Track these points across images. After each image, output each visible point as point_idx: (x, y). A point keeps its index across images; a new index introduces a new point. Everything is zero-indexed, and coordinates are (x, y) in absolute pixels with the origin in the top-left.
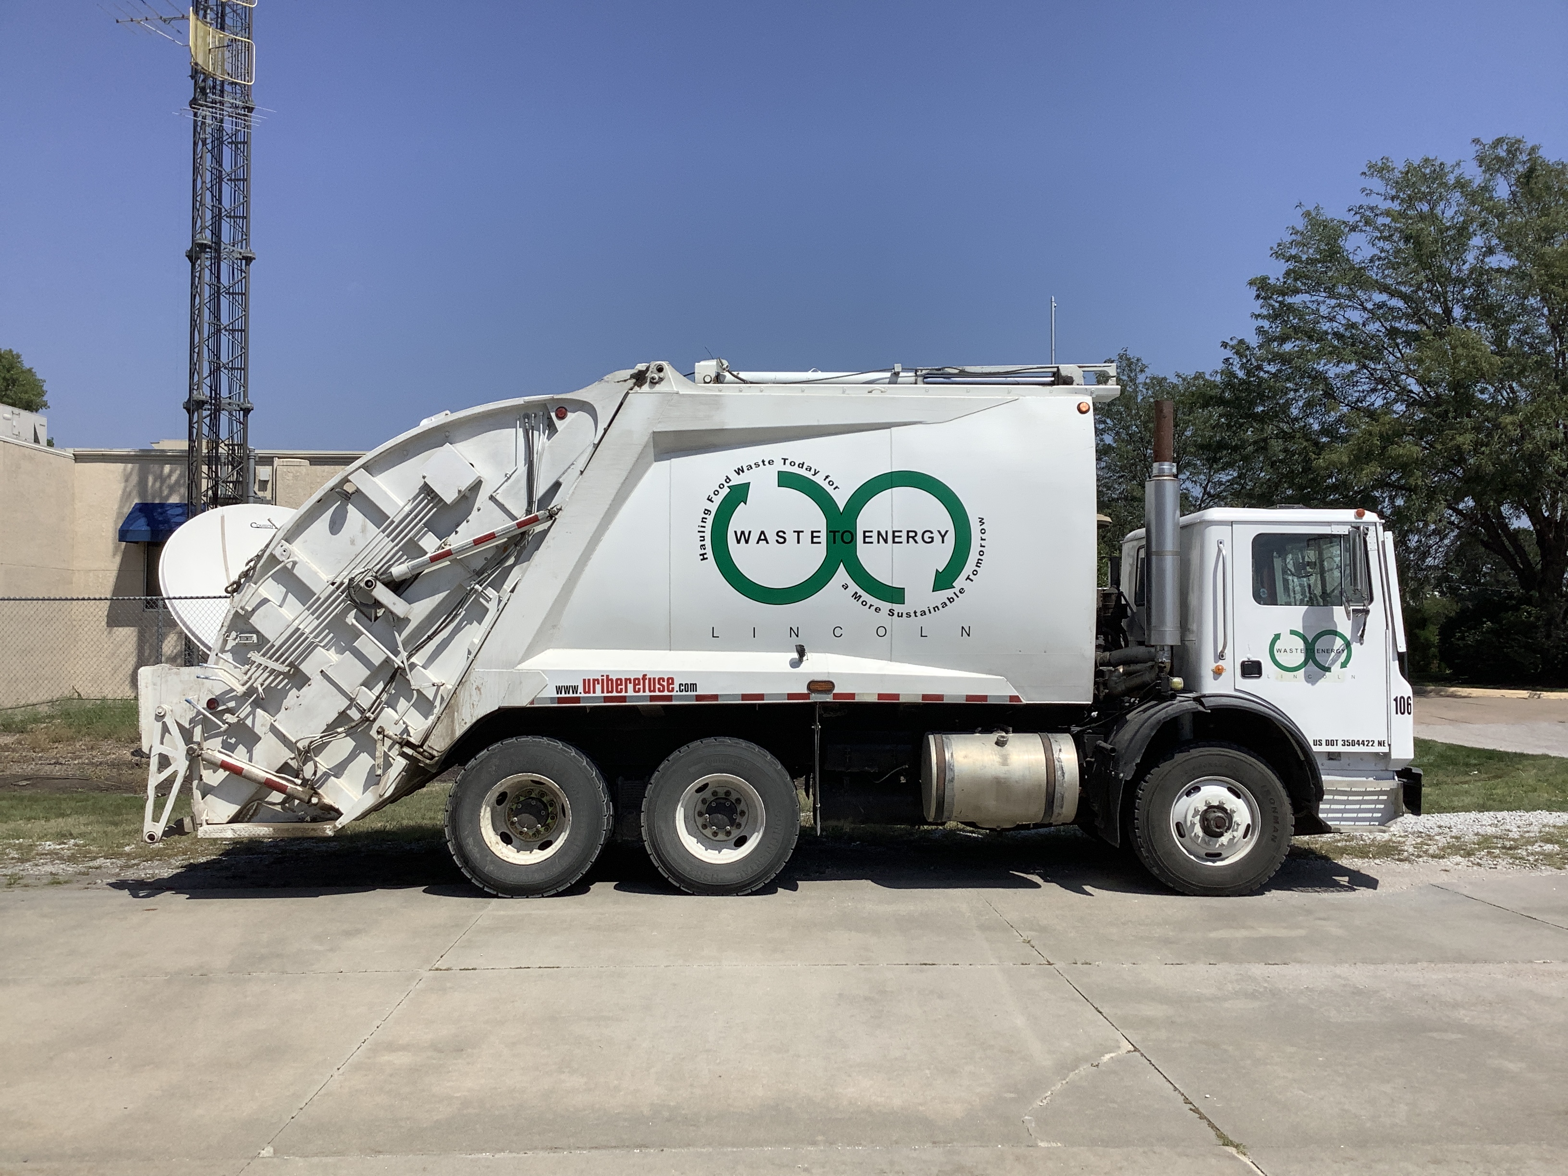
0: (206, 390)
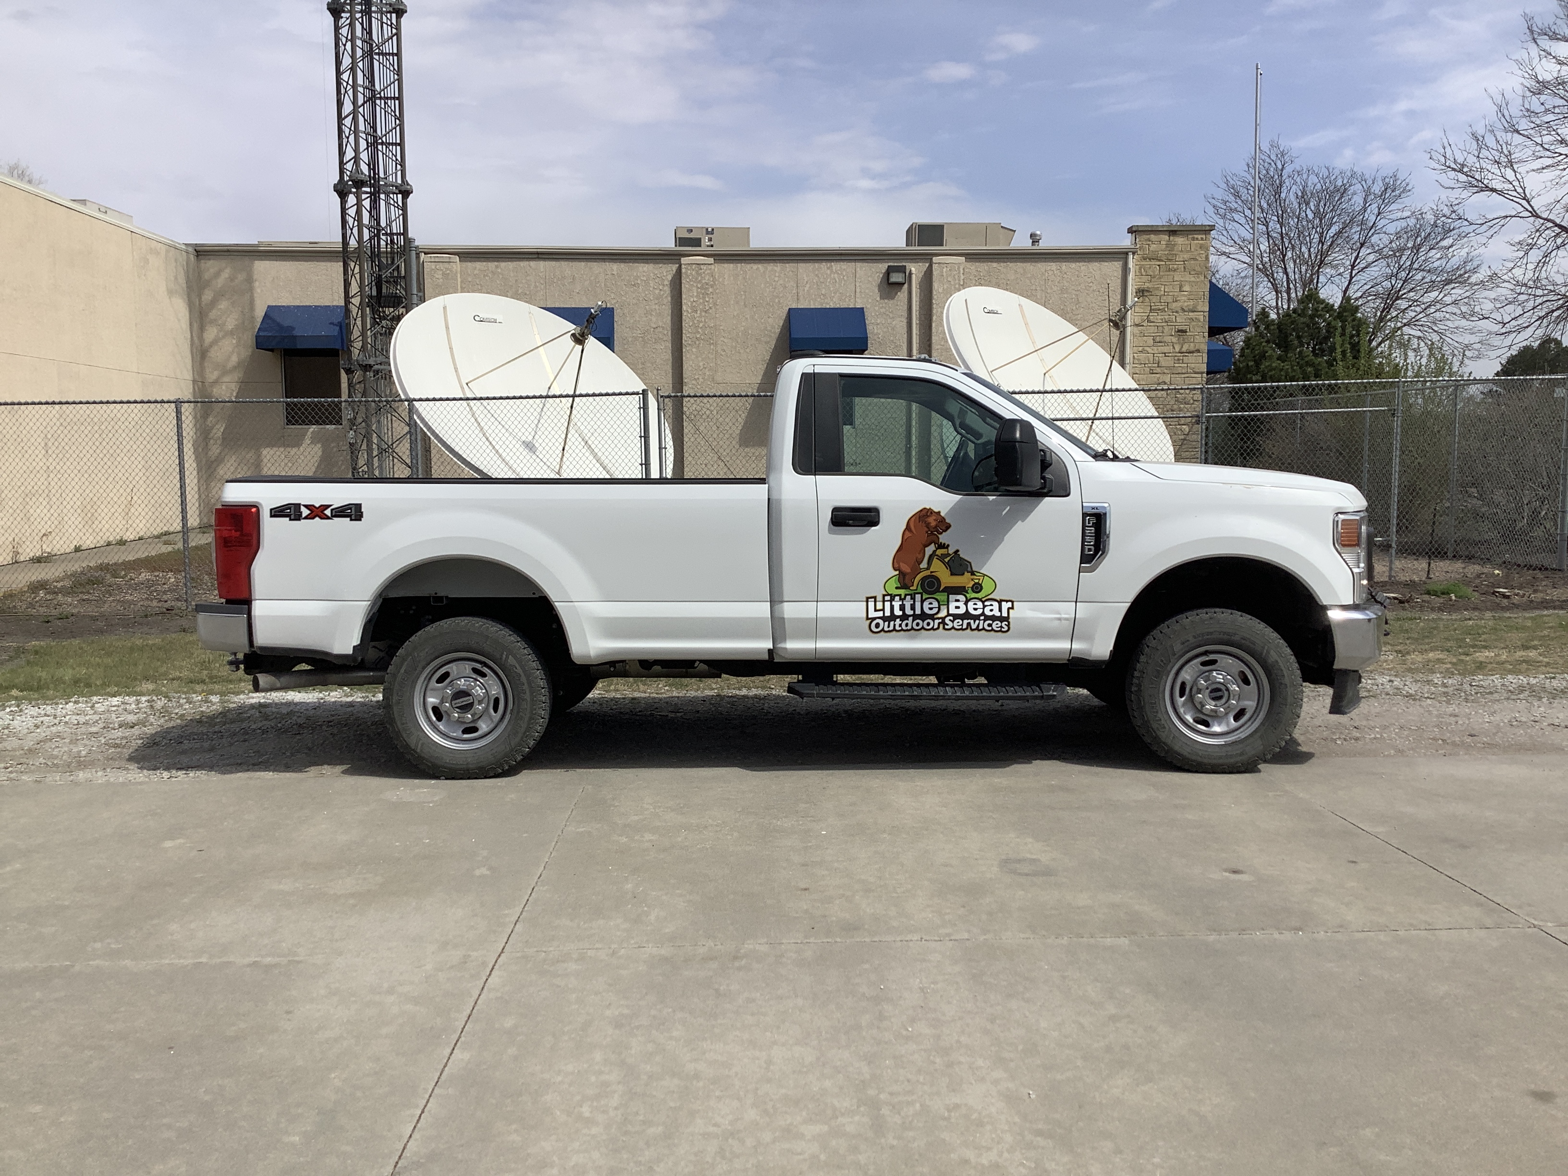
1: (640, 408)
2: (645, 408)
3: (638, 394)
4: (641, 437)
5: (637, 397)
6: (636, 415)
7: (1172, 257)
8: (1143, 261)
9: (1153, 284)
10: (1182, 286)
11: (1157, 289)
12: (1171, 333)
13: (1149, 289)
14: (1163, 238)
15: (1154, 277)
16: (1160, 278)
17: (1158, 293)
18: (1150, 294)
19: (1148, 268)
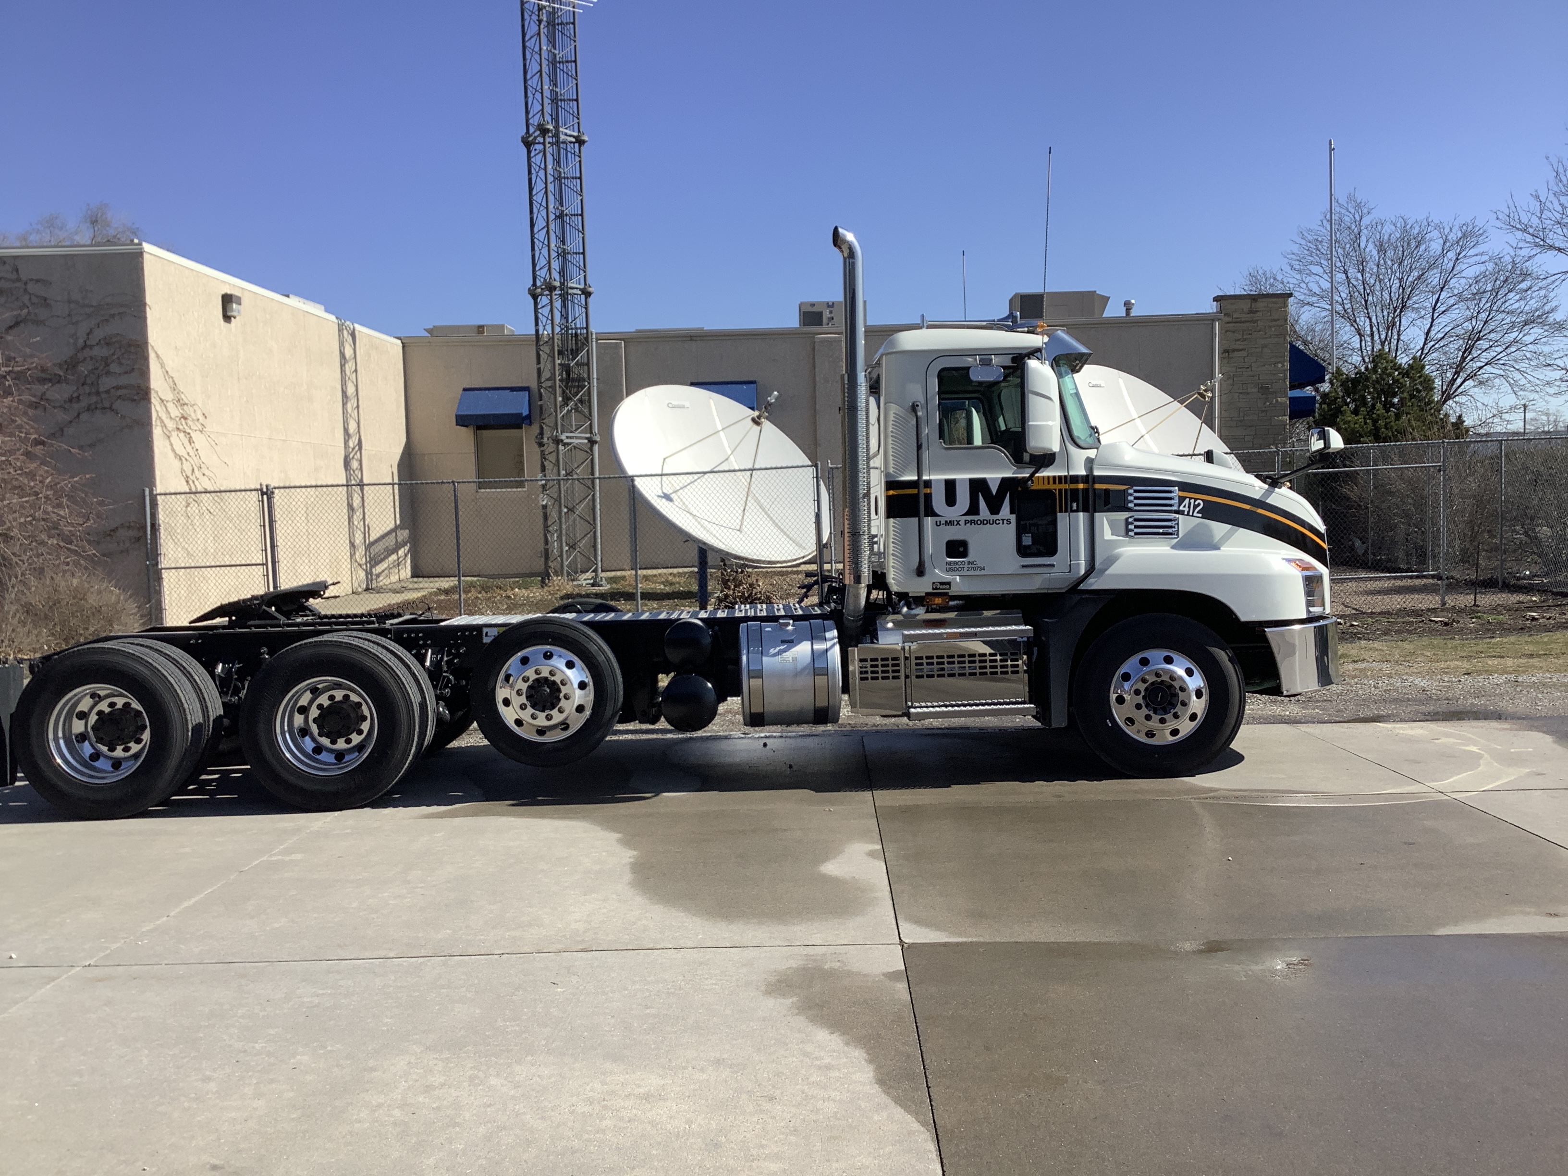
0: (555, 275)
1: (813, 478)
4: (814, 501)
6: (809, 484)
7: (1256, 321)
8: (1228, 325)
9: (1239, 345)
10: (1264, 346)
11: (1241, 350)
12: (1255, 390)
13: (1234, 350)
14: (1246, 305)
15: (1239, 340)
16: (1244, 340)
17: (1244, 354)
18: (1236, 354)
19: (1234, 332)
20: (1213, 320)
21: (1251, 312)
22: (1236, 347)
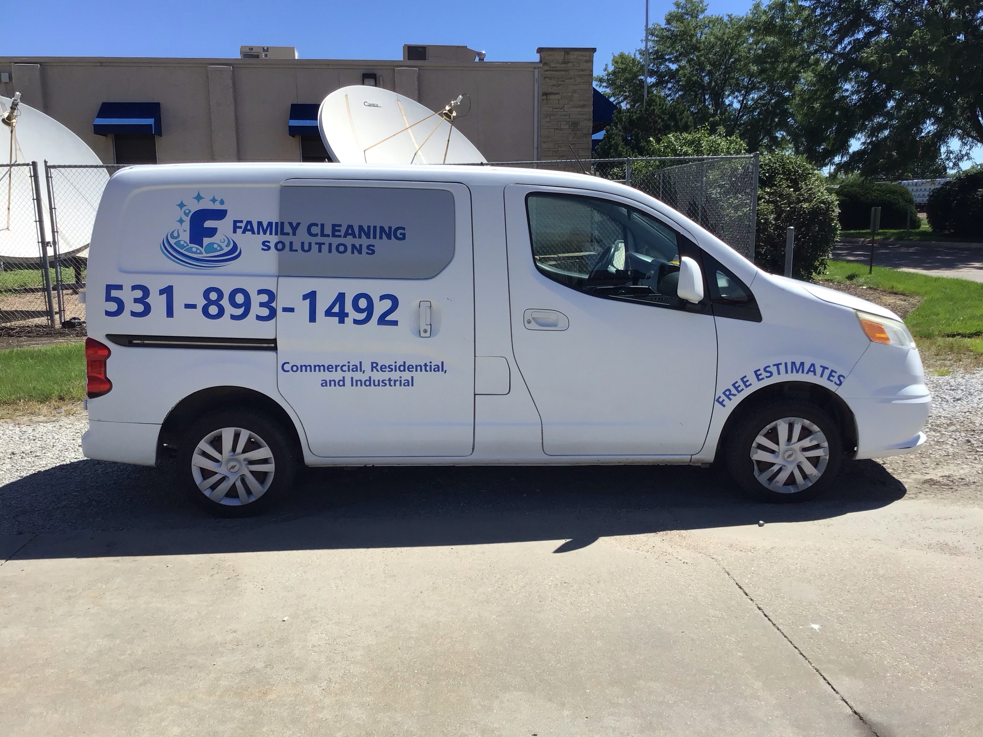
1: (31, 176)
2: (35, 176)
3: (28, 165)
4: (34, 199)
5: (27, 168)
6: (29, 182)
7: (567, 71)
8: (547, 73)
9: (554, 90)
10: (575, 91)
11: (556, 94)
12: (567, 127)
13: (551, 94)
14: (560, 57)
15: (555, 85)
16: (559, 85)
17: (558, 97)
18: (552, 97)
19: (551, 79)
20: (535, 68)
21: (565, 62)
22: (553, 91)
